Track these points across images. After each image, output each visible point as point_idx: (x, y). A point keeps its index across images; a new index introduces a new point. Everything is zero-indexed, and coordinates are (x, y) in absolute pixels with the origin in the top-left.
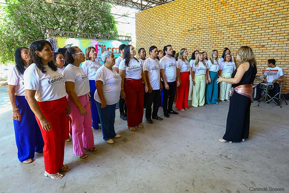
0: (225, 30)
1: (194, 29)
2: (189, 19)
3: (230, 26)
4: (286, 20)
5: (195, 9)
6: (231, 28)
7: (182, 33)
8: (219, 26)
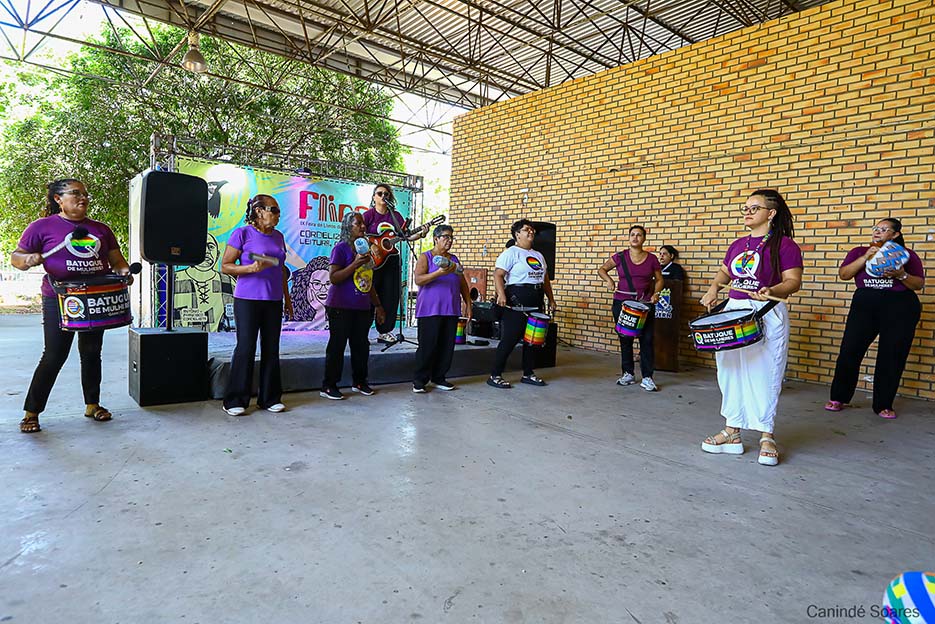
0: (725, 169)
1: (628, 166)
2: (616, 133)
3: (743, 157)
4: (920, 139)
5: (634, 106)
6: (744, 164)
7: (593, 177)
8: (708, 158)
